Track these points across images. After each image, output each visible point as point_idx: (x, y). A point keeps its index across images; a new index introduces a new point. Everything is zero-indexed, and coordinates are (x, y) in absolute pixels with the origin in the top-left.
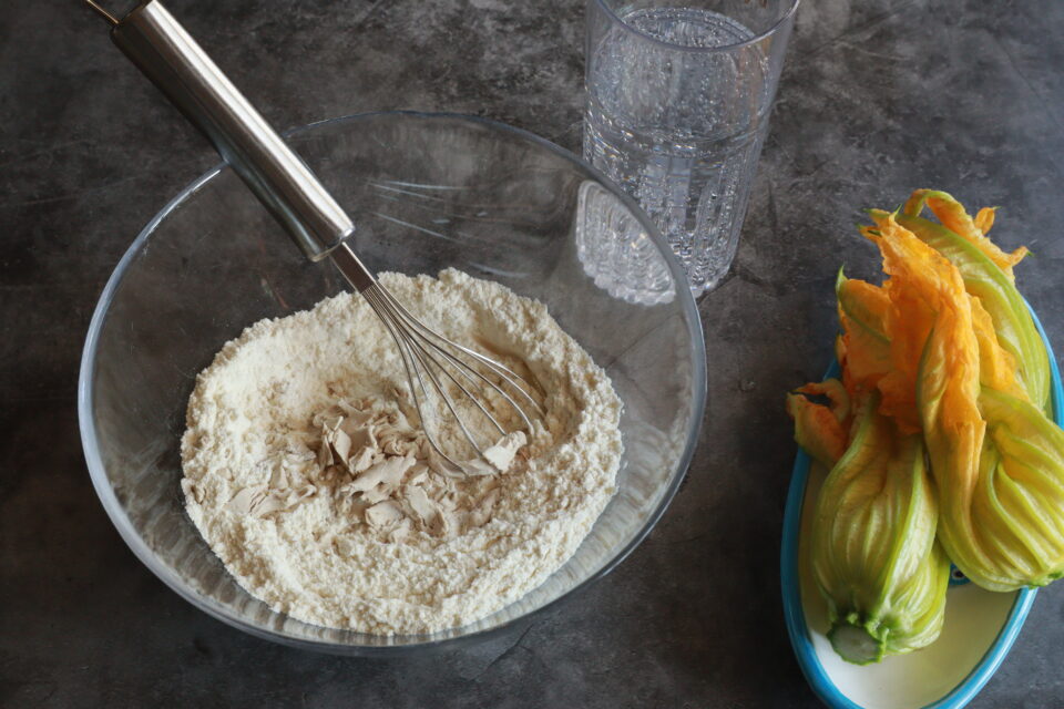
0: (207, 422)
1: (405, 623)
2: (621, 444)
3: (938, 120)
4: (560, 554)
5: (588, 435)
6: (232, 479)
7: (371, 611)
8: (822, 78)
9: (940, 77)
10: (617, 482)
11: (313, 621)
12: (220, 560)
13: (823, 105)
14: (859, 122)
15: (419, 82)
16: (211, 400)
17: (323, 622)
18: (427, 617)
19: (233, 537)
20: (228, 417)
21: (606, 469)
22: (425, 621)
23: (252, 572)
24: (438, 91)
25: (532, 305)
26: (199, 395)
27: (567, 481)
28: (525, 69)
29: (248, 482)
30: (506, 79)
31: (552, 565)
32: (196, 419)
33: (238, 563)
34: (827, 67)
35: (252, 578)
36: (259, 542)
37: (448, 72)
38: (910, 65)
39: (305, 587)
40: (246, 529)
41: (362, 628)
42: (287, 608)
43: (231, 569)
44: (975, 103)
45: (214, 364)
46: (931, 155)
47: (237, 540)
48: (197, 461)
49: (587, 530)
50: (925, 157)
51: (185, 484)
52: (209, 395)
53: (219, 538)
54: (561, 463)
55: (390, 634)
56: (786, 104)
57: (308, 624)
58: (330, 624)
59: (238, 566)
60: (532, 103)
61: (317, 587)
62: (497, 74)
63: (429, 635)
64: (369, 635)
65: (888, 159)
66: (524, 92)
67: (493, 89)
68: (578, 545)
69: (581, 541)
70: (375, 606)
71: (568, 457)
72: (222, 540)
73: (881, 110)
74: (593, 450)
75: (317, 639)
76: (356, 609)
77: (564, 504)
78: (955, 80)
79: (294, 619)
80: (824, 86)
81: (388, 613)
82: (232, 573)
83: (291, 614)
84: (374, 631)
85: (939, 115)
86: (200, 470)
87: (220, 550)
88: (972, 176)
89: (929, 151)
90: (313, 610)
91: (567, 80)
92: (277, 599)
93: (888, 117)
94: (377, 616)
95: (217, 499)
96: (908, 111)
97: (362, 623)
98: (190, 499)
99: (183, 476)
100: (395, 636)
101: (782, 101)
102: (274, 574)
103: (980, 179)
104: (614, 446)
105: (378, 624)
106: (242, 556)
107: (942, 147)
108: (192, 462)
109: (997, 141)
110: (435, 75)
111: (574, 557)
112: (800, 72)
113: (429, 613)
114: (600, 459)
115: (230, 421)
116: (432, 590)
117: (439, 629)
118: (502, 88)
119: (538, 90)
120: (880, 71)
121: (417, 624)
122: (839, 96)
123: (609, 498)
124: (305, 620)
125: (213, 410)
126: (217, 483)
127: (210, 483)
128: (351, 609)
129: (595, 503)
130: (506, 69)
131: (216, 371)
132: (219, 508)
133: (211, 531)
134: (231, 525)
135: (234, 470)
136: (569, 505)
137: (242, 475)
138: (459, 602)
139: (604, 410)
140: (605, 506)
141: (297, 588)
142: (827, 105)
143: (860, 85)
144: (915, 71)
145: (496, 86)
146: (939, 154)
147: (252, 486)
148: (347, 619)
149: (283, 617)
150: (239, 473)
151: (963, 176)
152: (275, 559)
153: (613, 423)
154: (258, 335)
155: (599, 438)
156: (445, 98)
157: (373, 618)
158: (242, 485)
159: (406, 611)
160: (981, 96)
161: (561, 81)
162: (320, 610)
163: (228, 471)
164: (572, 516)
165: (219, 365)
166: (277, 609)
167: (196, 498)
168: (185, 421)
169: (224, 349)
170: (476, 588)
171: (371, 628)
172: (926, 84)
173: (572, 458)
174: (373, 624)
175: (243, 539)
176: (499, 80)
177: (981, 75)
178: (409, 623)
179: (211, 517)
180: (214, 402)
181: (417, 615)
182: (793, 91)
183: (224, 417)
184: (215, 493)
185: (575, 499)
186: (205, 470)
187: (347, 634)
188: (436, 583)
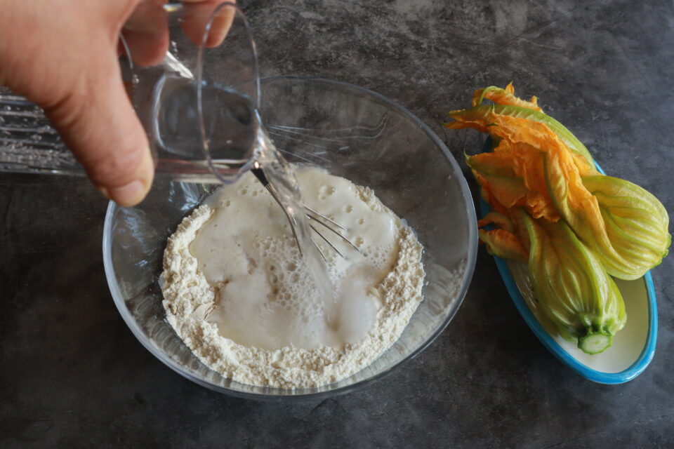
0: (176, 265)
1: (302, 381)
2: (423, 271)
3: (579, 85)
4: (391, 337)
5: (403, 266)
6: (193, 300)
7: (281, 375)
8: (511, 59)
9: (580, 59)
10: (422, 293)
11: (247, 382)
12: (189, 348)
13: (511, 76)
14: (532, 86)
15: (270, 62)
16: (177, 253)
17: (253, 383)
18: (315, 377)
19: (196, 334)
20: (188, 262)
21: (415, 286)
22: (314, 380)
23: (209, 355)
24: (281, 67)
25: (365, 191)
26: (170, 250)
27: (393, 294)
28: (333, 54)
29: (203, 301)
30: (322, 60)
31: (387, 344)
32: (169, 264)
33: (200, 349)
34: (513, 53)
35: (209, 358)
36: (211, 336)
37: (287, 56)
38: (563, 52)
39: (240, 363)
40: (204, 329)
41: (276, 385)
42: (231, 375)
43: (195, 353)
44: (602, 74)
45: (178, 231)
46: (575, 106)
47: (198, 336)
48: (171, 289)
49: (406, 322)
50: (572, 107)
51: (165, 303)
52: (176, 250)
53: (187, 335)
54: (389, 283)
55: (293, 388)
56: (489, 75)
57: (244, 384)
58: (257, 384)
59: (200, 351)
60: (337, 74)
61: (247, 362)
62: (316, 57)
63: (317, 389)
64: (281, 389)
65: (550, 108)
66: (332, 68)
67: (314, 66)
68: (402, 332)
69: (403, 329)
70: (284, 372)
71: (392, 280)
72: (189, 336)
73: (545, 79)
74: (407, 275)
75: (250, 392)
76: (272, 374)
77: (392, 307)
78: (590, 61)
79: (236, 382)
80: (512, 64)
81: (292, 376)
82: (196, 355)
83: (234, 379)
84: (283, 387)
85: (580, 82)
86: (173, 294)
87: (188, 342)
88: (600, 118)
89: (574, 103)
90: (247, 375)
91: (358, 61)
92: (225, 370)
93: (550, 83)
94: (285, 378)
95: (185, 312)
96: (561, 80)
97: (276, 382)
98: (168, 312)
99: (164, 299)
100: (296, 389)
101: (487, 73)
102: (222, 355)
103: (604, 120)
104: (419, 273)
105: (286, 383)
106: (202, 345)
107: (582, 101)
108: (168, 290)
109: (615, 97)
110: (279, 58)
111: (399, 339)
112: (497, 56)
113: (316, 375)
114: (412, 280)
115: (189, 265)
116: (317, 362)
117: (322, 385)
118: (319, 65)
119: (341, 67)
120: (545, 56)
121: (309, 382)
122: (520, 71)
123: (418, 303)
124: (242, 382)
125: (179, 258)
126: (184, 302)
127: (179, 303)
128: (270, 374)
129: (411, 307)
130: (321, 54)
131: (179, 235)
132: (186, 317)
133: (182, 331)
134: (194, 327)
135: (194, 294)
136: (395, 308)
137: (199, 296)
138: (333, 368)
139: (412, 251)
140: (416, 308)
141: (236, 363)
142: (513, 76)
143: (533, 64)
144: (566, 56)
145: (315, 64)
146: (580, 105)
147: (205, 303)
148: (267, 381)
149: (229, 380)
150: (196, 296)
151: (594, 118)
152: (222, 346)
153: (418, 259)
154: (202, 214)
155: (410, 268)
156: (285, 72)
157: (283, 379)
158: (198, 303)
159: (302, 374)
160: (605, 71)
161: (354, 61)
162: (251, 375)
163: (190, 295)
164: (398, 314)
165: (180, 231)
166: (225, 376)
167: (172, 311)
168: (162, 266)
169: (183, 222)
170: (343, 361)
171: (281, 385)
172: (572, 64)
173: (395, 281)
174: (283, 383)
175: (202, 335)
176: (317, 61)
177: (605, 58)
178: (305, 381)
179: (182, 323)
180: (179, 254)
181: (309, 376)
182: (493, 67)
183: (186, 263)
184: (183, 308)
185: (398, 305)
186: (177, 294)
187: (267, 389)
188: (319, 358)
